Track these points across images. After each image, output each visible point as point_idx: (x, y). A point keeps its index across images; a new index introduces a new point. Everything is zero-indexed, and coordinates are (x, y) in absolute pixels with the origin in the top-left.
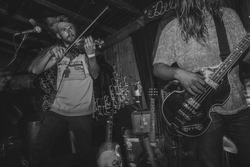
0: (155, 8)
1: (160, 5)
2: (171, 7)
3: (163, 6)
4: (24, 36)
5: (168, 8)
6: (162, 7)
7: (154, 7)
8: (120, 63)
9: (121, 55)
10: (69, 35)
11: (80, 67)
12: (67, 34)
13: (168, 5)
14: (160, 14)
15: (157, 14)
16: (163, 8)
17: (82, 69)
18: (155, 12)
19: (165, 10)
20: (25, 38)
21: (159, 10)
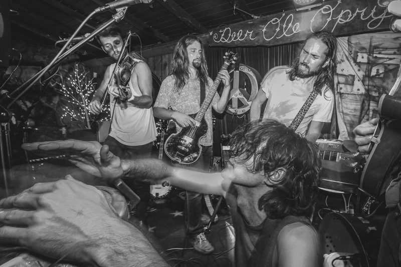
0: (222, 33)
1: (227, 32)
2: (239, 39)
5: (236, 38)
13: (236, 35)
14: (226, 41)
16: (231, 37)
18: (222, 38)
19: (233, 40)
21: (226, 37)
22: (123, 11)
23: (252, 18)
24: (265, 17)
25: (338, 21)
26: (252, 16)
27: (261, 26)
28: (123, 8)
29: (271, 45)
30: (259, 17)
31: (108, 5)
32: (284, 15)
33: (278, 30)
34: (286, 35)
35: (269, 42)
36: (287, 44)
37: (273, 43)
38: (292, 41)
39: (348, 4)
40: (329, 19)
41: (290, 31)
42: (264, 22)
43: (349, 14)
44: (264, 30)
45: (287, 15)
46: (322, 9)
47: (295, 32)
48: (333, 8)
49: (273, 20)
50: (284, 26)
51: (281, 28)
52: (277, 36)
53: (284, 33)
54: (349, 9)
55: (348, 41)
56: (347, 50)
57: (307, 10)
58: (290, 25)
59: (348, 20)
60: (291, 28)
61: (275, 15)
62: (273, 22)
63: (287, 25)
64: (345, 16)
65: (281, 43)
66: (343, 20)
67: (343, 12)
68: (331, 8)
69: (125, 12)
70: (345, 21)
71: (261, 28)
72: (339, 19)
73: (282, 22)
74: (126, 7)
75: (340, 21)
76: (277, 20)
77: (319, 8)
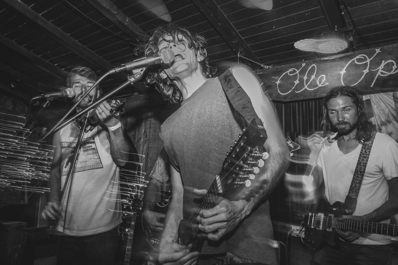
4: (47, 101)
8: (146, 136)
9: (150, 125)
10: (82, 93)
11: (90, 147)
12: (80, 92)
17: (94, 149)
20: (48, 104)
22: (141, 72)
23: (262, 68)
24: (279, 67)
25: (379, 73)
26: (262, 66)
27: (273, 77)
28: (141, 69)
29: (288, 100)
30: (270, 67)
31: (124, 66)
32: (304, 65)
33: (297, 82)
34: (308, 89)
35: (286, 97)
36: (309, 100)
37: (291, 98)
38: (317, 97)
39: (390, 54)
40: (366, 71)
41: (313, 85)
42: (278, 73)
43: (393, 65)
44: (278, 82)
45: (307, 65)
46: (355, 59)
47: (320, 86)
48: (369, 59)
49: (290, 71)
50: (305, 78)
51: (301, 81)
52: (296, 89)
53: (306, 87)
54: (392, 59)
55: (394, 96)
56: (394, 108)
57: (334, 60)
58: (313, 77)
59: (392, 73)
60: (314, 81)
61: (292, 64)
62: (290, 73)
63: (309, 76)
64: (388, 67)
65: (301, 98)
66: (387, 73)
67: (383, 64)
68: (367, 57)
69: (142, 73)
70: (389, 74)
71: (274, 79)
72: (380, 71)
73: (303, 72)
74: (144, 69)
75: (382, 73)
76: (294, 71)
77: (351, 57)
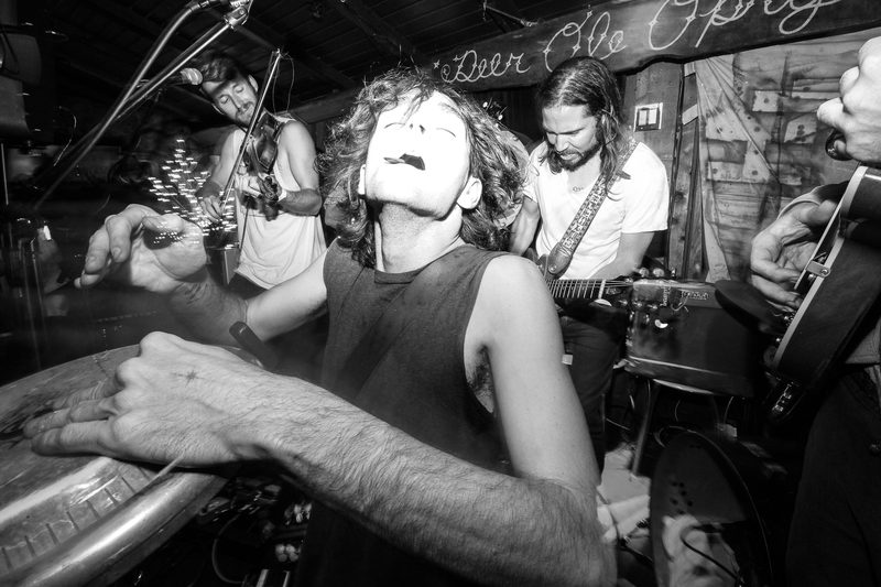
0: (459, 62)
1: (470, 59)
2: (493, 72)
3: (478, 64)
5: (487, 71)
6: (475, 66)
7: (456, 59)
13: (489, 65)
14: (467, 78)
15: (461, 77)
16: (477, 69)
18: (458, 73)
19: (481, 75)
21: (466, 70)
22: (246, 6)
23: (522, 27)
24: (548, 22)
25: (712, 21)
26: (522, 22)
27: (539, 42)
30: (536, 23)
32: (589, 14)
33: (577, 48)
40: (691, 18)
41: (604, 49)
42: (547, 33)
43: (737, 2)
44: (547, 51)
45: (595, 15)
47: (614, 51)
49: (566, 27)
50: (591, 39)
51: (584, 44)
55: (734, 64)
56: (732, 85)
58: (603, 36)
59: (733, 18)
60: (605, 43)
61: (571, 16)
62: (567, 31)
63: (597, 35)
64: (728, 9)
66: (723, 18)
67: (721, 2)
69: (249, 8)
70: (727, 20)
71: (541, 46)
72: (714, 16)
73: (587, 30)
75: (716, 20)
76: (574, 28)
